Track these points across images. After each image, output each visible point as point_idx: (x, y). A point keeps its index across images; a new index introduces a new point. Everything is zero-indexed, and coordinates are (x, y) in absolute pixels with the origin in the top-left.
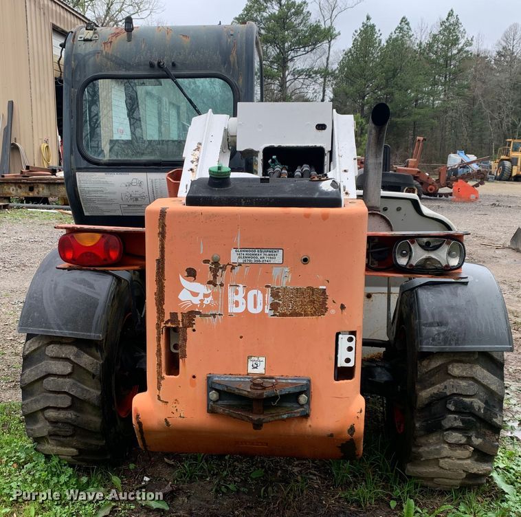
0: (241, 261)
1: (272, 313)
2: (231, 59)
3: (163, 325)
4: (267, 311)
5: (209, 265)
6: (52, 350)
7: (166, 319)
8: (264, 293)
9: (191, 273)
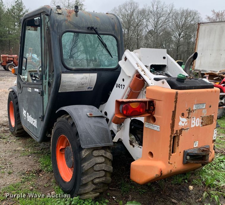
0: (196, 109)
1: (201, 125)
2: (116, 29)
3: (173, 135)
4: (200, 125)
5: (188, 111)
6: (96, 153)
7: (174, 133)
8: (200, 119)
9: (183, 115)
